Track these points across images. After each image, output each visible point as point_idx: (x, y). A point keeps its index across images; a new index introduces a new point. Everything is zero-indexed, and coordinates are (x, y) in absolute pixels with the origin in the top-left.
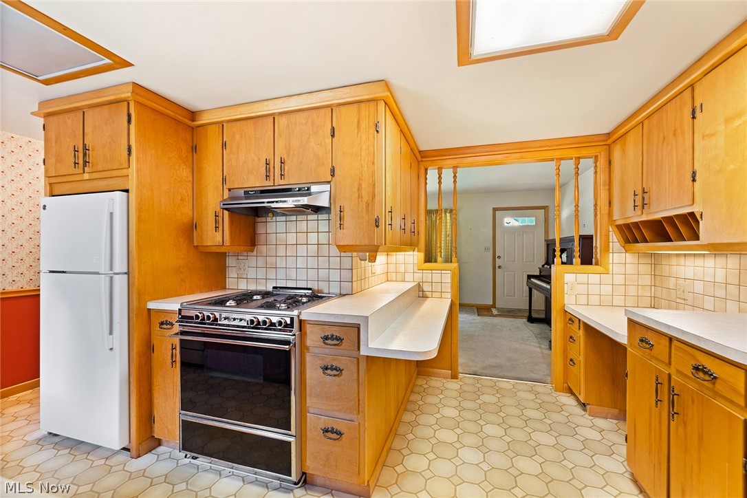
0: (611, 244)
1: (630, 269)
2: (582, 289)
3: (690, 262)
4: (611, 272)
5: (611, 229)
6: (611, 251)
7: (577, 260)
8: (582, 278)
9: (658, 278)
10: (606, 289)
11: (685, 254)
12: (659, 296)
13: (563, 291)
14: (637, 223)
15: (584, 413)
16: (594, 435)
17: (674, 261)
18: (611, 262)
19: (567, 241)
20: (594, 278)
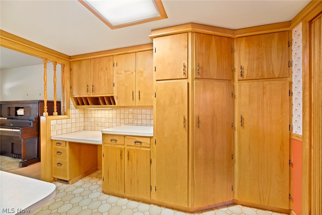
0: (71, 105)
1: (77, 116)
2: (59, 127)
3: (100, 112)
4: (71, 118)
5: (71, 99)
6: (71, 109)
7: (56, 113)
8: (59, 121)
9: (86, 119)
10: (69, 125)
11: (98, 110)
12: (87, 125)
13: (50, 130)
14: (86, 97)
15: (68, 185)
16: (80, 190)
17: (93, 112)
18: (71, 113)
19: (51, 103)
20: (64, 121)
